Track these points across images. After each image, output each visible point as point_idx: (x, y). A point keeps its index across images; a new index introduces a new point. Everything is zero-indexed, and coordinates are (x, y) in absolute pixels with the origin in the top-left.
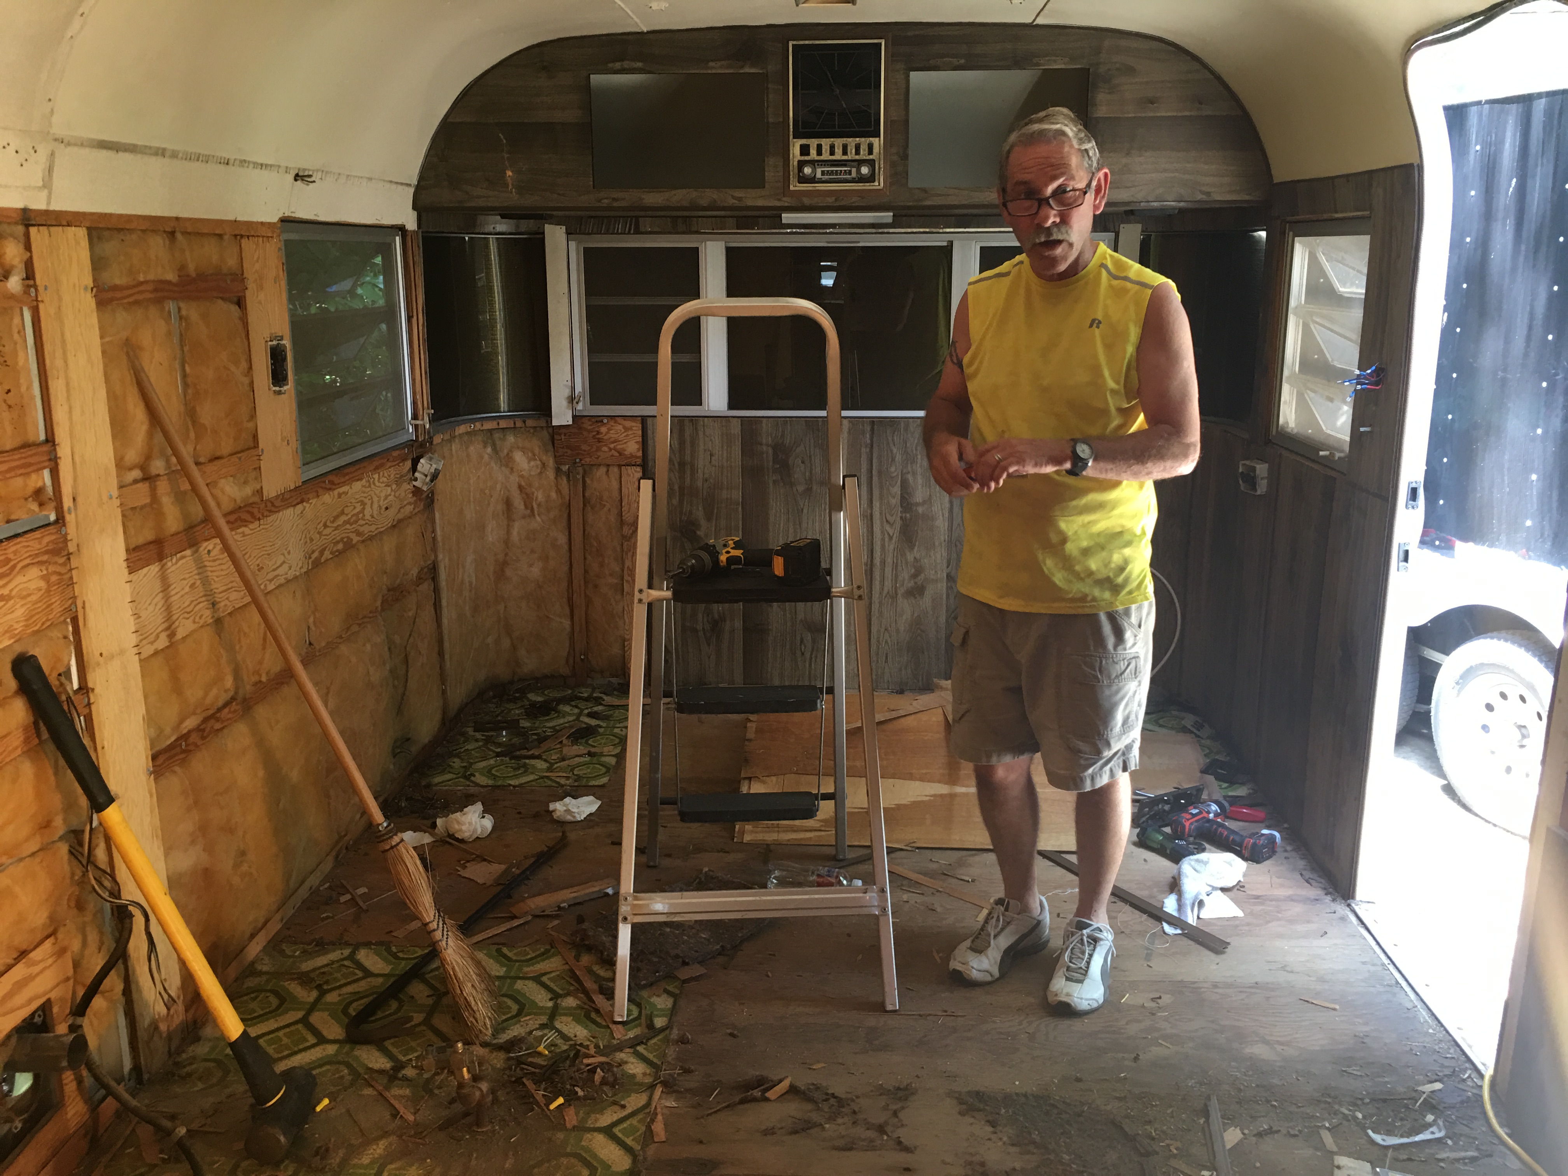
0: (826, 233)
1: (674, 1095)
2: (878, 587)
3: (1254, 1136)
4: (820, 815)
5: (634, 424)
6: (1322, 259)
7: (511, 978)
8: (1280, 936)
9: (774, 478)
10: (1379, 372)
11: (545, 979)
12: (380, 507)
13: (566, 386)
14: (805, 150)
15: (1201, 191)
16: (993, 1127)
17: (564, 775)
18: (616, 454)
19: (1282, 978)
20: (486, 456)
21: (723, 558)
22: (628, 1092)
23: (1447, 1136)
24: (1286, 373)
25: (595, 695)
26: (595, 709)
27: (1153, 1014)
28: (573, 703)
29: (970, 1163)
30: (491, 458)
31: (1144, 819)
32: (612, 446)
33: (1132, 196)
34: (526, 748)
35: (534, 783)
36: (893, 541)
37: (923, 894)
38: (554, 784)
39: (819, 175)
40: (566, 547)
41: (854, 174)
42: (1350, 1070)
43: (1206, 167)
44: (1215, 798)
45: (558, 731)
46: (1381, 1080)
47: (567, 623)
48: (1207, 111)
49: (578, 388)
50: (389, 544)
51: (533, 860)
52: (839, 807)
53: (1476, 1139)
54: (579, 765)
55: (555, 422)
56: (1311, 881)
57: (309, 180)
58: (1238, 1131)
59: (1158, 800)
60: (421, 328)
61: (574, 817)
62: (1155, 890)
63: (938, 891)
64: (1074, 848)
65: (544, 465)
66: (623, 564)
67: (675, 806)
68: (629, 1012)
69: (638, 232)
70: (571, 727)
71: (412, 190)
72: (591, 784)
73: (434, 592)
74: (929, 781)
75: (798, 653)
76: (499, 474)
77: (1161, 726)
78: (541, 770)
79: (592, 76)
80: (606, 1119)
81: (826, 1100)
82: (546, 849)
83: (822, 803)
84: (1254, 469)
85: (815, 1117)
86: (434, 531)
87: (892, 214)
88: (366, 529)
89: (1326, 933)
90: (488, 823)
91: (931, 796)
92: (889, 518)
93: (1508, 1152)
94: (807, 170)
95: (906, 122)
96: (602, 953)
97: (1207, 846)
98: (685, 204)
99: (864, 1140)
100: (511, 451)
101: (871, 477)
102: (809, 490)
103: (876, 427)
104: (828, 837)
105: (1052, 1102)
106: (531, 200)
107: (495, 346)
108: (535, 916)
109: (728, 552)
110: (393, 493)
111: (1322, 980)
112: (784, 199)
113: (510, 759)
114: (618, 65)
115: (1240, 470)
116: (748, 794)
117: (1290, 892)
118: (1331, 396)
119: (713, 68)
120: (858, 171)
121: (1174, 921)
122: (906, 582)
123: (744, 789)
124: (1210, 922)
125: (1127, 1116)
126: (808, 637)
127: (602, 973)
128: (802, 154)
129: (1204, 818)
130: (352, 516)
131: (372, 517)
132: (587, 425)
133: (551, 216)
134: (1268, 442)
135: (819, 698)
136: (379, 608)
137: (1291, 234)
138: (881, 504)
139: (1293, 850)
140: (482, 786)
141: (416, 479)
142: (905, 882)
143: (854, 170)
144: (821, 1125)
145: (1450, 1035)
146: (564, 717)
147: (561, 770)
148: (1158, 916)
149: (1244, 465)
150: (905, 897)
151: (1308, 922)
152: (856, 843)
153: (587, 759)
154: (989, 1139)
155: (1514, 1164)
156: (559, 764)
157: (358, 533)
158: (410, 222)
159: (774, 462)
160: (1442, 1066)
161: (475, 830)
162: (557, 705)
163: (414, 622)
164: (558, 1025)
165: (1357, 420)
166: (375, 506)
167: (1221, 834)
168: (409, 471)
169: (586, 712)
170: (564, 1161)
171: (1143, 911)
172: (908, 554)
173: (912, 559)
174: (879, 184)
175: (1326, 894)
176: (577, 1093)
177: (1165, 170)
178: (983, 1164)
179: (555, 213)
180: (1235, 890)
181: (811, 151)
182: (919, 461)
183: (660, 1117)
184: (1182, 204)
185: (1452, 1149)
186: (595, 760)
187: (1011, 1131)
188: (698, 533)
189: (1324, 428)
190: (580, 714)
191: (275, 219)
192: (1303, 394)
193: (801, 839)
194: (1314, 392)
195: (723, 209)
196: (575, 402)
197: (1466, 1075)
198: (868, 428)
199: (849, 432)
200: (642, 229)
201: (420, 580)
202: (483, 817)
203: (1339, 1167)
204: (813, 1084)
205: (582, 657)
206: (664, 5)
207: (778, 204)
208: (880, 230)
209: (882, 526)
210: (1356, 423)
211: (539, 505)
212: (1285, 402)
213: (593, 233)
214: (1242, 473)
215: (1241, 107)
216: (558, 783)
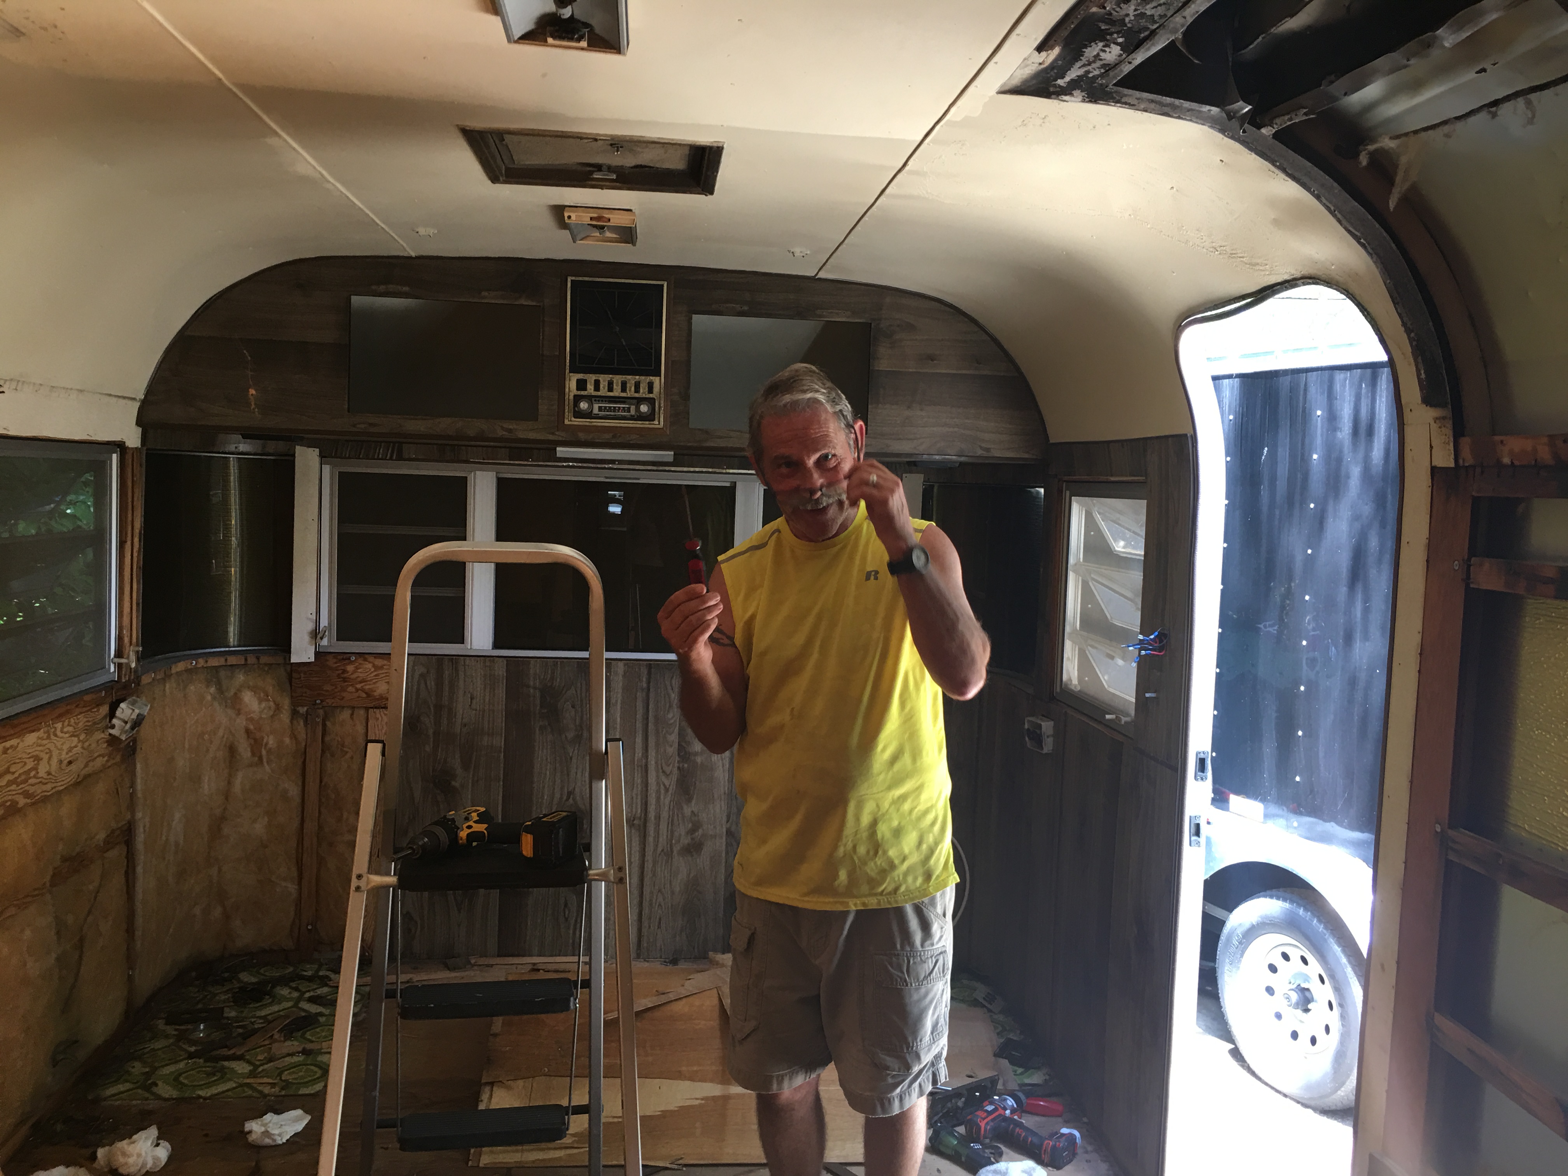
0: (605, 468)
2: (652, 844)
4: (572, 1131)
6: (1098, 517)
9: (541, 723)
10: (1160, 637)
12: (61, 762)
13: (309, 619)
14: (581, 385)
15: (981, 448)
17: (270, 1081)
18: (364, 695)
20: (209, 698)
21: (463, 834)
24: (1068, 629)
25: (321, 973)
26: (319, 992)
28: (293, 985)
30: (214, 698)
31: (936, 1119)
32: (359, 686)
33: (915, 448)
34: (226, 1047)
35: (230, 1093)
36: (670, 792)
38: (255, 1094)
39: (596, 410)
40: (298, 800)
41: (633, 412)
43: (985, 423)
44: (1010, 1089)
45: (270, 1022)
47: (292, 888)
48: (985, 371)
49: (324, 622)
50: (68, 807)
52: (594, 1121)
54: (289, 1068)
55: (294, 659)
59: (951, 1096)
60: (135, 554)
61: (275, 1140)
64: (861, 1159)
65: (278, 707)
67: (395, 1129)
69: (400, 458)
70: (286, 1017)
71: (137, 405)
72: (300, 1092)
73: (127, 858)
74: (700, 1081)
75: (561, 919)
76: (222, 716)
78: (243, 1076)
79: (352, 297)
83: (573, 1118)
84: (1040, 726)
86: (133, 785)
87: (672, 453)
88: (38, 790)
90: (163, 1153)
91: (702, 1099)
92: (665, 768)
94: (584, 405)
95: (688, 362)
97: (1005, 1151)
98: (454, 433)
100: (239, 690)
101: (647, 724)
102: (579, 737)
103: (653, 670)
104: (581, 1154)
106: (277, 421)
109: (469, 827)
110: (80, 745)
112: (559, 433)
113: (205, 1061)
114: (382, 288)
115: (1026, 726)
116: (488, 1110)
118: (1112, 654)
119: (485, 297)
120: (638, 409)
122: (682, 838)
123: (484, 1103)
126: (574, 900)
128: (578, 389)
129: (1000, 1115)
130: (20, 775)
131: (49, 773)
132: (332, 662)
133: (302, 439)
134: (1053, 698)
135: (572, 995)
136: (48, 884)
137: (1068, 493)
138: (657, 753)
139: (1094, 1152)
140: (166, 1100)
141: (113, 727)
143: (633, 408)
146: (279, 1002)
147: (267, 1074)
149: (1029, 721)
152: (613, 1163)
153: (300, 1058)
156: (266, 1066)
157: (26, 794)
158: (133, 438)
159: (541, 707)
161: (144, 1164)
162: (273, 987)
163: (95, 898)
165: (1143, 684)
166: (54, 761)
167: (1019, 1135)
168: (105, 717)
169: (307, 995)
172: (685, 807)
173: (690, 813)
174: (659, 423)
177: (945, 425)
179: (306, 435)
181: (588, 386)
184: (963, 459)
186: (309, 1059)
188: (453, 783)
189: (1106, 686)
190: (300, 999)
192: (1085, 651)
193: (550, 1160)
194: (1096, 649)
195: (495, 440)
196: (319, 637)
198: (644, 671)
199: (624, 676)
201: (109, 844)
202: (158, 1145)
205: (310, 927)
206: (432, 231)
207: (551, 437)
208: (661, 468)
209: (658, 777)
210: (1141, 688)
211: (269, 751)
212: (1068, 658)
213: (349, 458)
214: (1028, 729)
215: (1017, 369)
216: (261, 1092)
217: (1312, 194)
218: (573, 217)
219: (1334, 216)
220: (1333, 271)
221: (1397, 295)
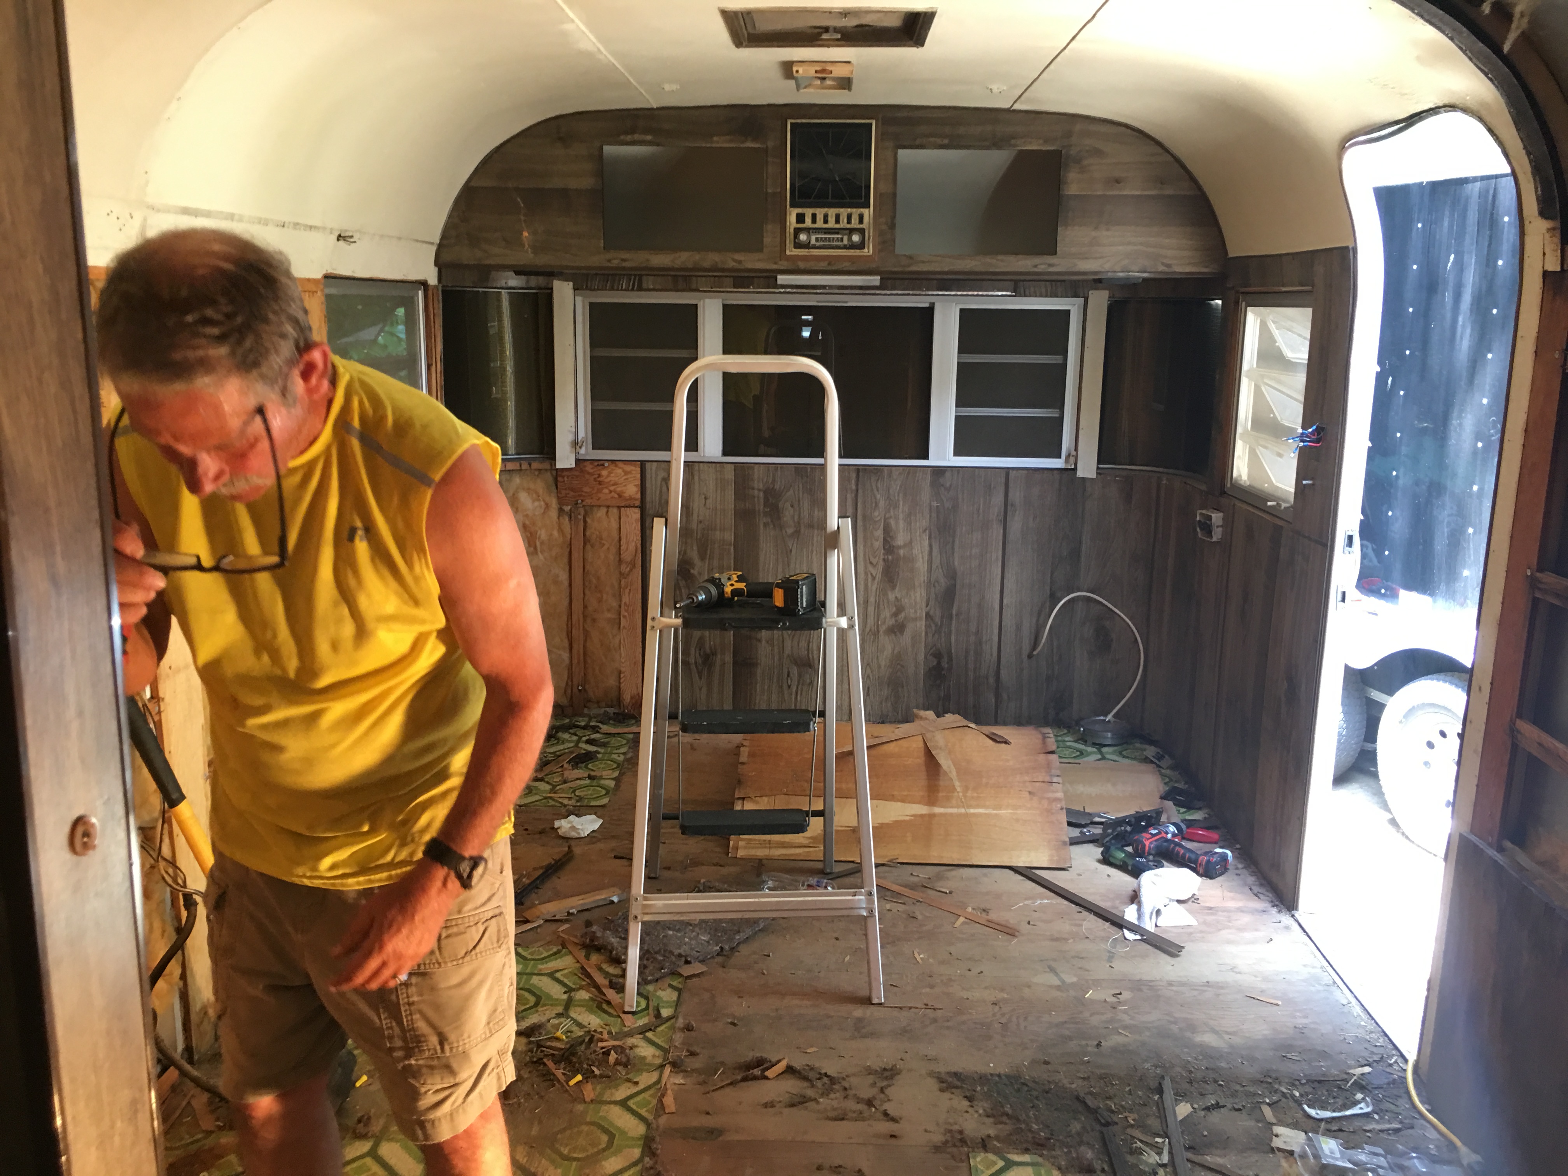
0: (817, 293)
1: (682, 1074)
3: (1203, 1109)
4: (809, 833)
5: (633, 468)
6: (1272, 326)
7: (526, 974)
8: (1229, 942)
9: (765, 520)
10: (1319, 430)
11: (558, 975)
13: (570, 431)
14: (801, 218)
15: (1163, 264)
16: (970, 1101)
17: (567, 796)
18: (616, 496)
19: (1230, 978)
21: (728, 589)
22: (640, 1071)
23: (1374, 1112)
24: (1239, 430)
25: (592, 724)
26: (593, 736)
27: (1114, 1008)
28: (571, 731)
29: (950, 1131)
31: (1107, 839)
32: (612, 488)
33: (1100, 266)
35: (539, 803)
36: (876, 580)
37: (904, 904)
38: (557, 804)
39: (813, 242)
40: (566, 583)
41: (846, 242)
42: (1289, 1056)
43: (1167, 241)
44: (1173, 821)
45: (558, 756)
46: (1317, 1064)
47: (566, 655)
48: (1169, 191)
49: (582, 434)
51: (541, 872)
52: (827, 825)
53: (1400, 1114)
54: (580, 787)
55: (559, 465)
56: (1261, 896)
57: (352, 240)
58: (1188, 1105)
59: (1120, 822)
60: (439, 375)
61: (579, 833)
62: (1118, 902)
63: (918, 901)
65: (547, 506)
66: (621, 601)
67: (676, 821)
68: (638, 1003)
69: (640, 289)
70: (572, 752)
71: (435, 248)
72: (592, 804)
74: (909, 802)
75: (785, 686)
77: (1124, 757)
78: (545, 791)
79: (605, 147)
80: (621, 1093)
81: (819, 1079)
82: (553, 862)
83: (812, 819)
84: (1210, 518)
85: (810, 1093)
87: (879, 278)
89: (1271, 940)
91: (912, 816)
92: (872, 559)
93: (1428, 1125)
94: (803, 237)
95: (894, 195)
96: (611, 952)
97: (1165, 863)
98: (690, 265)
99: (854, 1112)
100: (516, 492)
101: (856, 521)
102: (797, 532)
103: (861, 474)
104: (817, 852)
105: (1022, 1081)
106: (544, 260)
107: (504, 393)
108: (546, 921)
109: (732, 585)
111: (1266, 979)
112: (780, 263)
114: (629, 138)
115: (1198, 519)
116: (742, 811)
117: (1240, 904)
118: (1281, 452)
119: (716, 142)
120: (850, 239)
121: (1133, 929)
122: (887, 620)
123: (738, 807)
124: (1165, 930)
125: (1091, 1093)
126: (795, 671)
127: (612, 970)
128: (798, 222)
129: (1163, 837)
132: (589, 468)
133: (561, 274)
134: (1223, 493)
135: (812, 721)
137: (1244, 303)
138: (865, 546)
139: (1245, 868)
142: (888, 893)
143: (846, 238)
144: (816, 1099)
145: (1380, 1027)
146: (563, 743)
147: (563, 791)
148: (1119, 924)
149: (1201, 514)
150: (888, 906)
151: (1256, 930)
152: (842, 859)
153: (588, 782)
154: (967, 1112)
155: (1432, 1134)
156: (562, 786)
158: (432, 278)
159: (765, 506)
160: (1372, 1053)
162: (556, 732)
164: (572, 1014)
165: (1302, 473)
167: (1178, 852)
169: (584, 739)
170: (585, 1128)
171: (1106, 919)
172: (890, 594)
173: (894, 599)
174: (869, 251)
175: (1273, 906)
176: (593, 1072)
177: (1129, 243)
178: (961, 1132)
179: (565, 271)
180: (1190, 902)
181: (806, 219)
182: (901, 506)
183: (669, 1092)
184: (1145, 275)
185: (1377, 1122)
186: (595, 783)
187: (985, 1105)
188: (692, 571)
189: (1274, 482)
190: (578, 741)
191: (319, 275)
192: (1254, 450)
193: (792, 855)
194: (1266, 448)
195: (724, 270)
196: (578, 447)
197: (1393, 1061)
198: (854, 475)
200: (645, 286)
203: (1277, 1136)
204: (808, 1065)
205: (580, 688)
206: (675, 87)
207: (775, 267)
208: (868, 292)
209: (866, 568)
210: (1300, 477)
211: (542, 543)
212: (1239, 457)
213: (598, 289)
214: (1200, 521)
215: (1199, 188)
216: (561, 803)
217: (1447, 35)
218: (801, 71)
219: (1466, 55)
220: (1469, 101)
221: (1519, 122)
